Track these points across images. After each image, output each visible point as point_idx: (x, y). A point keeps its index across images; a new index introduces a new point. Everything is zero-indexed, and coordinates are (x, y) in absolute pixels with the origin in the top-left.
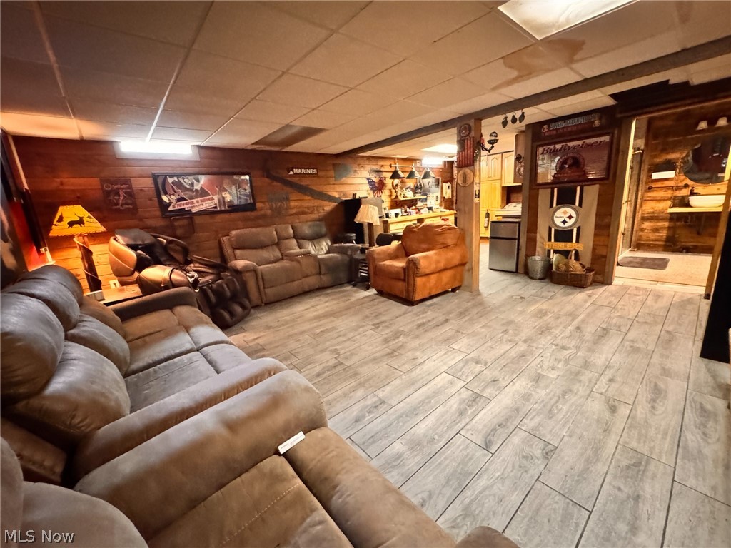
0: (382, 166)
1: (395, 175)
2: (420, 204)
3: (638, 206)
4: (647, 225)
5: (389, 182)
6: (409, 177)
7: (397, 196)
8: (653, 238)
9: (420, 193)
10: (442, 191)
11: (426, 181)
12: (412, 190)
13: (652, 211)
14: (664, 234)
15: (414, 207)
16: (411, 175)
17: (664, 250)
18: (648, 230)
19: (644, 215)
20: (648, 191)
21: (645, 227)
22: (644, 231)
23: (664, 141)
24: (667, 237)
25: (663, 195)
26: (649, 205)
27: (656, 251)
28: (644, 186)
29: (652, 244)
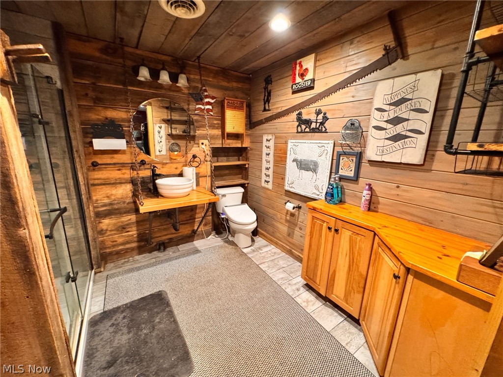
3: (84, 197)
4: (106, 223)
8: (120, 240)
13: (106, 201)
14: (133, 232)
17: (140, 253)
18: (110, 231)
19: (96, 210)
20: (94, 170)
21: (105, 228)
22: (105, 233)
23: (94, 84)
24: (139, 235)
25: (118, 177)
26: (100, 193)
27: (131, 258)
28: (83, 161)
29: (122, 250)
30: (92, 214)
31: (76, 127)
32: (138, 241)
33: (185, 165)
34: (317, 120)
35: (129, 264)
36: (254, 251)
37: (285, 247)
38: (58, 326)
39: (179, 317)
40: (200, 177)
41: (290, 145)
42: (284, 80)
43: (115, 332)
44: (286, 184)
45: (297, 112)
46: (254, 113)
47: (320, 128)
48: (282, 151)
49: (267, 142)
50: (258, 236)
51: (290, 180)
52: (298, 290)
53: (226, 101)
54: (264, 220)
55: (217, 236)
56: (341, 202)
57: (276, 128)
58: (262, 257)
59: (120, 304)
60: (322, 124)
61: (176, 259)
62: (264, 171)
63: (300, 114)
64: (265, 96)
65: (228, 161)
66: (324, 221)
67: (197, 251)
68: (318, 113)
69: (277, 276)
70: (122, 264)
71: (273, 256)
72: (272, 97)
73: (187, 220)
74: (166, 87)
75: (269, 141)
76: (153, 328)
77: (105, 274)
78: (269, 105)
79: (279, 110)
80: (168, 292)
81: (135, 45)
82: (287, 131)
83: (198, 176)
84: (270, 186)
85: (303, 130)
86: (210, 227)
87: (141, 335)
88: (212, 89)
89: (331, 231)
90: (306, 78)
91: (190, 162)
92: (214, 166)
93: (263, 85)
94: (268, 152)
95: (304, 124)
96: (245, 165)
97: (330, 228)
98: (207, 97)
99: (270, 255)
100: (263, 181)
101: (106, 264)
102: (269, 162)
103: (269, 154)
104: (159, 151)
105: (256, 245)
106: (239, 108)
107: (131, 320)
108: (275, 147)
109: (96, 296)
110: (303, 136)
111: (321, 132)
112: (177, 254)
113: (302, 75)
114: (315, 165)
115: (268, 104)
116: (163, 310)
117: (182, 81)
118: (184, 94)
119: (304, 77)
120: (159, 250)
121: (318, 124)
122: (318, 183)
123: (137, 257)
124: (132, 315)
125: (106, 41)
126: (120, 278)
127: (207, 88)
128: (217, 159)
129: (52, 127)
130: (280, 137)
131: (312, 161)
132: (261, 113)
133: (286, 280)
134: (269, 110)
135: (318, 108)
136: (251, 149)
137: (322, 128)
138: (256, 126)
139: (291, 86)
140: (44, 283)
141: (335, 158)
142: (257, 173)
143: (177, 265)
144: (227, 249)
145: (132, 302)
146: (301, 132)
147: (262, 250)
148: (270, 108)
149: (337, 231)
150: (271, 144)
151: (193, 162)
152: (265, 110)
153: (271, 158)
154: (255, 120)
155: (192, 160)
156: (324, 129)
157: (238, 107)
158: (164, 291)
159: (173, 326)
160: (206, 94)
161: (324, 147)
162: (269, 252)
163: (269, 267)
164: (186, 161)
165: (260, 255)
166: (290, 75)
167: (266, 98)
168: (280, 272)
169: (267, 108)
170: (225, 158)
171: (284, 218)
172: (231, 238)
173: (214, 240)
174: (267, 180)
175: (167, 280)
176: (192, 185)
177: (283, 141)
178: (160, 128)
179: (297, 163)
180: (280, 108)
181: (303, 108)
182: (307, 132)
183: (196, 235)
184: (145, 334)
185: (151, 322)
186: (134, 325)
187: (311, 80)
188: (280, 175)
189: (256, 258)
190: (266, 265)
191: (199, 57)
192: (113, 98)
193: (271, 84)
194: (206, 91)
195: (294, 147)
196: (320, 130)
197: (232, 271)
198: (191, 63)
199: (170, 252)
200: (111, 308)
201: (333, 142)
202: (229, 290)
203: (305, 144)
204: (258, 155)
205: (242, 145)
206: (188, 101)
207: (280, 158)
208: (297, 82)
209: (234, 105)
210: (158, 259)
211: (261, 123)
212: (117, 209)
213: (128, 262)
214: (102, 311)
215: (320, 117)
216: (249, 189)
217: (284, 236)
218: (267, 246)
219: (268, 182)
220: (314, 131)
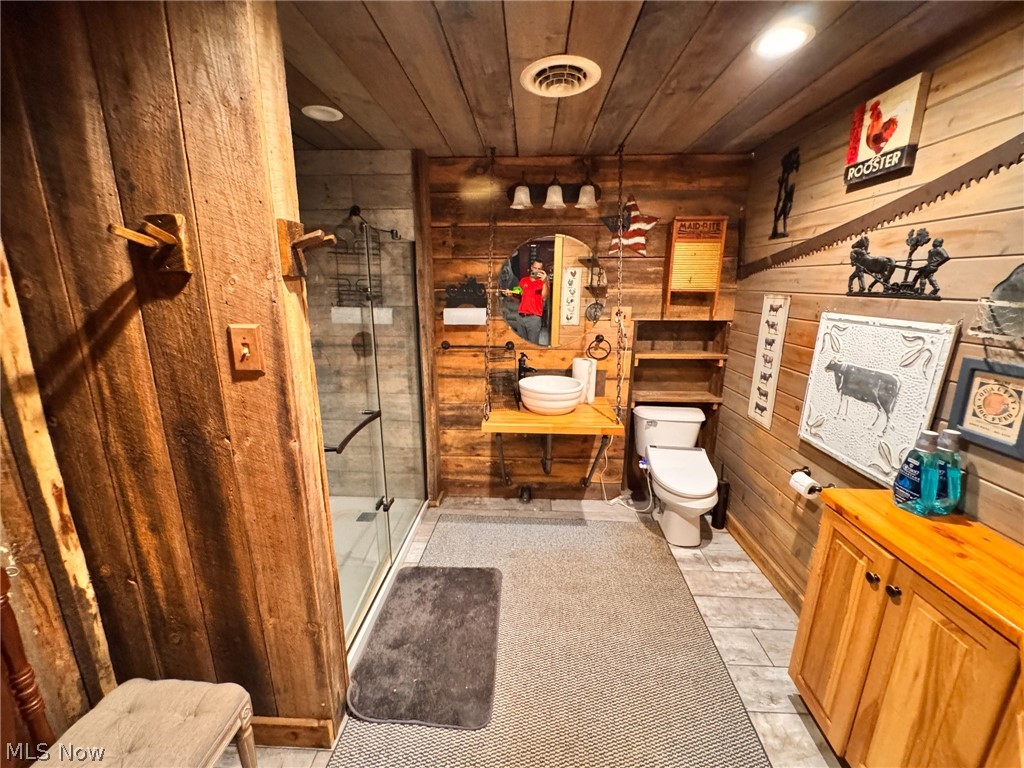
3: (426, 393)
4: (452, 435)
8: (467, 466)
13: (455, 402)
14: (486, 458)
17: (492, 494)
18: (457, 448)
19: (441, 413)
20: (444, 353)
21: (449, 442)
22: (450, 450)
23: (455, 225)
24: (494, 465)
25: (472, 366)
26: (449, 389)
27: (478, 499)
28: (430, 342)
29: (469, 482)
30: (433, 418)
31: (426, 291)
32: (491, 474)
33: (581, 355)
34: (910, 261)
35: (473, 507)
36: (698, 560)
37: (783, 580)
38: (326, 564)
39: (503, 628)
40: (608, 379)
41: (825, 325)
42: (828, 158)
43: (418, 603)
44: (803, 425)
45: (855, 239)
46: (751, 243)
47: (918, 285)
48: (805, 338)
49: (772, 313)
50: (724, 530)
51: (814, 414)
52: (772, 699)
53: (677, 225)
54: (743, 498)
55: (631, 502)
56: (960, 513)
57: (797, 281)
58: (713, 581)
59: (438, 565)
60: (925, 273)
61: (540, 523)
62: (757, 382)
63: (863, 244)
64: (779, 200)
65: (676, 349)
66: (861, 555)
67: (580, 520)
68: (916, 242)
69: (730, 641)
70: (465, 504)
71: (743, 589)
72: (794, 204)
73: (575, 458)
74: (558, 214)
75: (776, 310)
76: (462, 622)
77: (439, 511)
78: (785, 223)
79: (810, 235)
80: (505, 575)
81: (512, 151)
82: (825, 287)
83: (601, 377)
84: (766, 419)
85: (867, 287)
86: (619, 479)
87: (443, 625)
88: (648, 203)
89: (877, 589)
90: (887, 147)
91: (589, 349)
92: (640, 360)
93: (779, 172)
94: (770, 337)
95: (870, 271)
96: (717, 361)
97: (871, 579)
98: (636, 220)
99: (734, 585)
100: (752, 405)
101: (445, 496)
102: (770, 362)
103: (773, 341)
104: (568, 319)
105: (711, 549)
106: (711, 235)
107: (442, 596)
108: (788, 325)
109: (418, 541)
110: (865, 305)
111: (919, 295)
112: (546, 514)
113: (876, 141)
114: (886, 389)
115: (785, 219)
116: (486, 602)
117: (586, 199)
118: (590, 220)
119: (882, 145)
120: (521, 497)
121: (912, 274)
122: (890, 440)
123: (487, 500)
124: (445, 589)
125: (474, 157)
126: (453, 524)
127: (638, 203)
128: (653, 345)
129: (401, 293)
130: (805, 304)
131: (880, 376)
132: (766, 241)
133: (751, 660)
134: (784, 235)
135: (917, 228)
136: (736, 326)
137: (922, 284)
138: (752, 273)
139: (843, 172)
140: (312, 507)
141: (955, 376)
142: (743, 384)
143: (537, 534)
144: (638, 536)
145: (454, 569)
146: (861, 293)
147: (719, 565)
148: (788, 229)
149: (893, 593)
150: (781, 318)
151: (596, 349)
152: (775, 235)
153: (776, 352)
154: (751, 258)
155: (593, 345)
156: (928, 289)
157: (705, 233)
158: (499, 572)
159: (488, 634)
160: (633, 214)
161: (921, 342)
162: (738, 578)
163: (718, 610)
164: (582, 347)
165: (709, 576)
166: (844, 145)
167: (781, 204)
168: (741, 635)
169: (780, 229)
170: (671, 343)
171: (791, 509)
172: (656, 516)
173: (621, 509)
174: (762, 404)
175: (512, 555)
176: (578, 394)
177: (810, 313)
178: (574, 274)
179: (836, 375)
180: (813, 230)
181: (873, 228)
182: (876, 295)
183: (588, 489)
184: (449, 626)
185: (462, 611)
186: (441, 605)
187: (902, 150)
188: (791, 397)
189: (695, 577)
190: (715, 603)
191: (621, 146)
192: (476, 243)
193: (797, 169)
194: (635, 208)
195: (835, 332)
196: (916, 291)
197: (628, 585)
198: (608, 158)
199: (535, 506)
200: (427, 565)
201: (953, 328)
202: (605, 619)
203: (864, 326)
204: (748, 341)
205: (711, 316)
206: (598, 232)
207: (798, 356)
208: (860, 159)
209: (698, 231)
210: (513, 513)
211: (763, 265)
212: (468, 417)
213: (472, 503)
214: (416, 565)
215: (923, 252)
216: (721, 419)
217: (785, 553)
218: (738, 560)
219: (763, 409)
220: (897, 291)
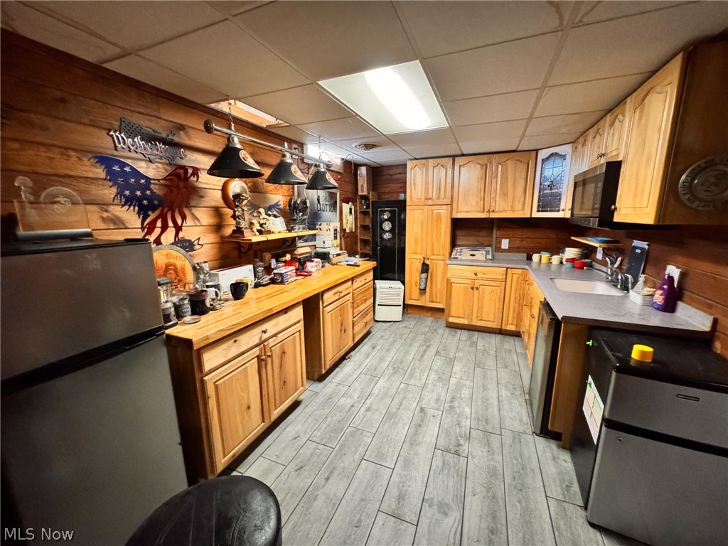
0: (181, 128)
1: (227, 164)
2: (303, 249)
5: (211, 185)
6: (274, 179)
7: (238, 231)
9: (302, 222)
10: (341, 220)
11: (313, 194)
12: (283, 213)
15: (288, 257)
16: (280, 174)
